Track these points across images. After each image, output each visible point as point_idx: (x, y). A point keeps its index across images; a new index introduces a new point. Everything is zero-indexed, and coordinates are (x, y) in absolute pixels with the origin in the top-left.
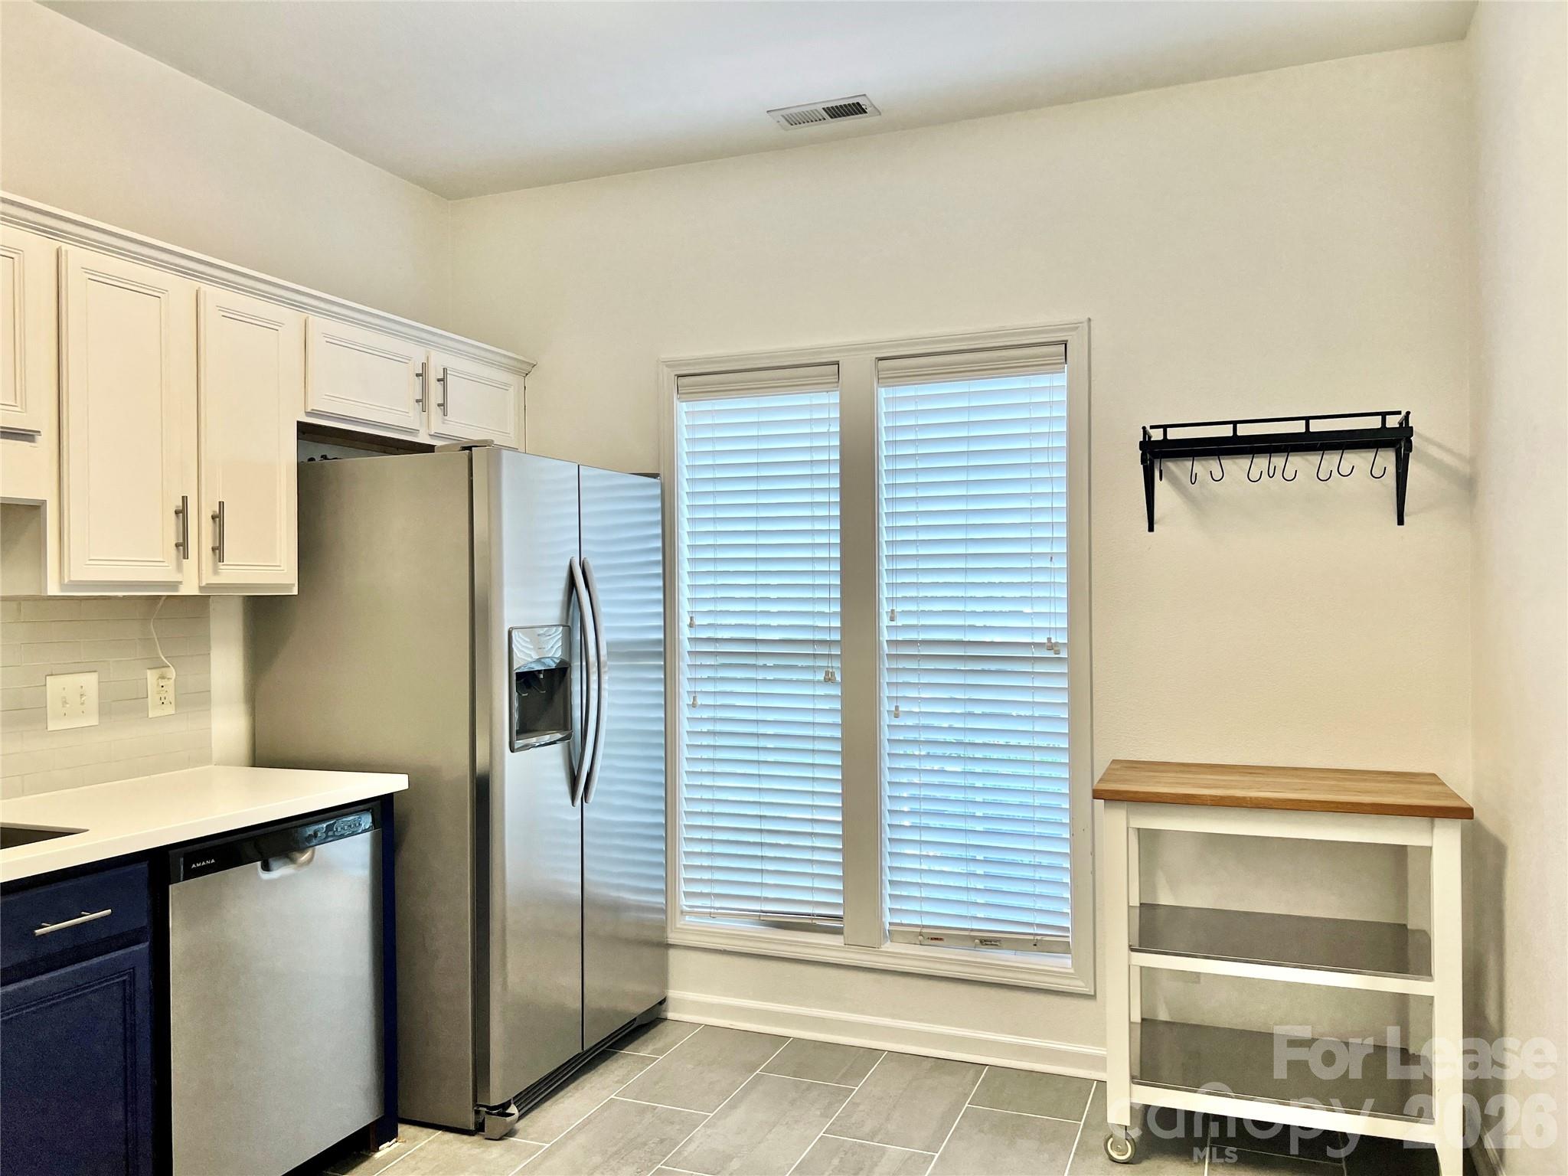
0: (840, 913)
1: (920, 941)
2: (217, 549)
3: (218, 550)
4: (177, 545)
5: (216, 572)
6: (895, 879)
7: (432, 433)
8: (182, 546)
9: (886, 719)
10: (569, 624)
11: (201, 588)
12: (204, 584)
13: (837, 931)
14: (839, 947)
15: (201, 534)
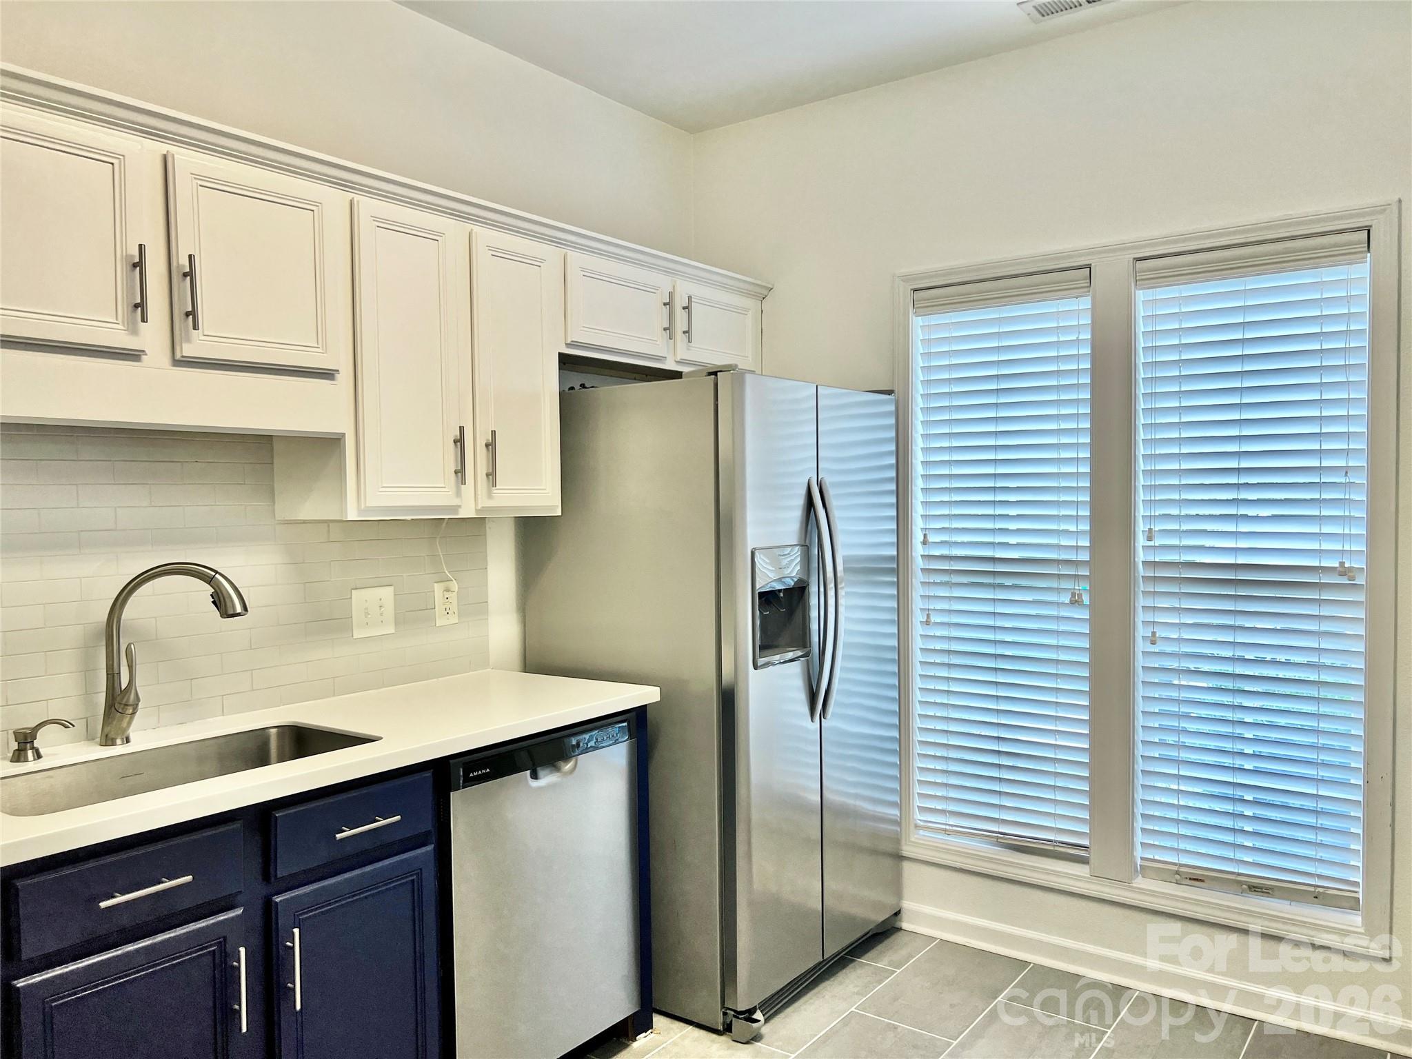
0: (1086, 842)
1: (1176, 880)
2: (490, 475)
3: (492, 475)
4: (456, 472)
5: (490, 496)
6: (1147, 812)
7: (678, 360)
8: (460, 472)
9: (1141, 646)
10: (807, 544)
11: (477, 511)
12: (479, 507)
13: (1084, 861)
14: (1085, 877)
15: (476, 461)
